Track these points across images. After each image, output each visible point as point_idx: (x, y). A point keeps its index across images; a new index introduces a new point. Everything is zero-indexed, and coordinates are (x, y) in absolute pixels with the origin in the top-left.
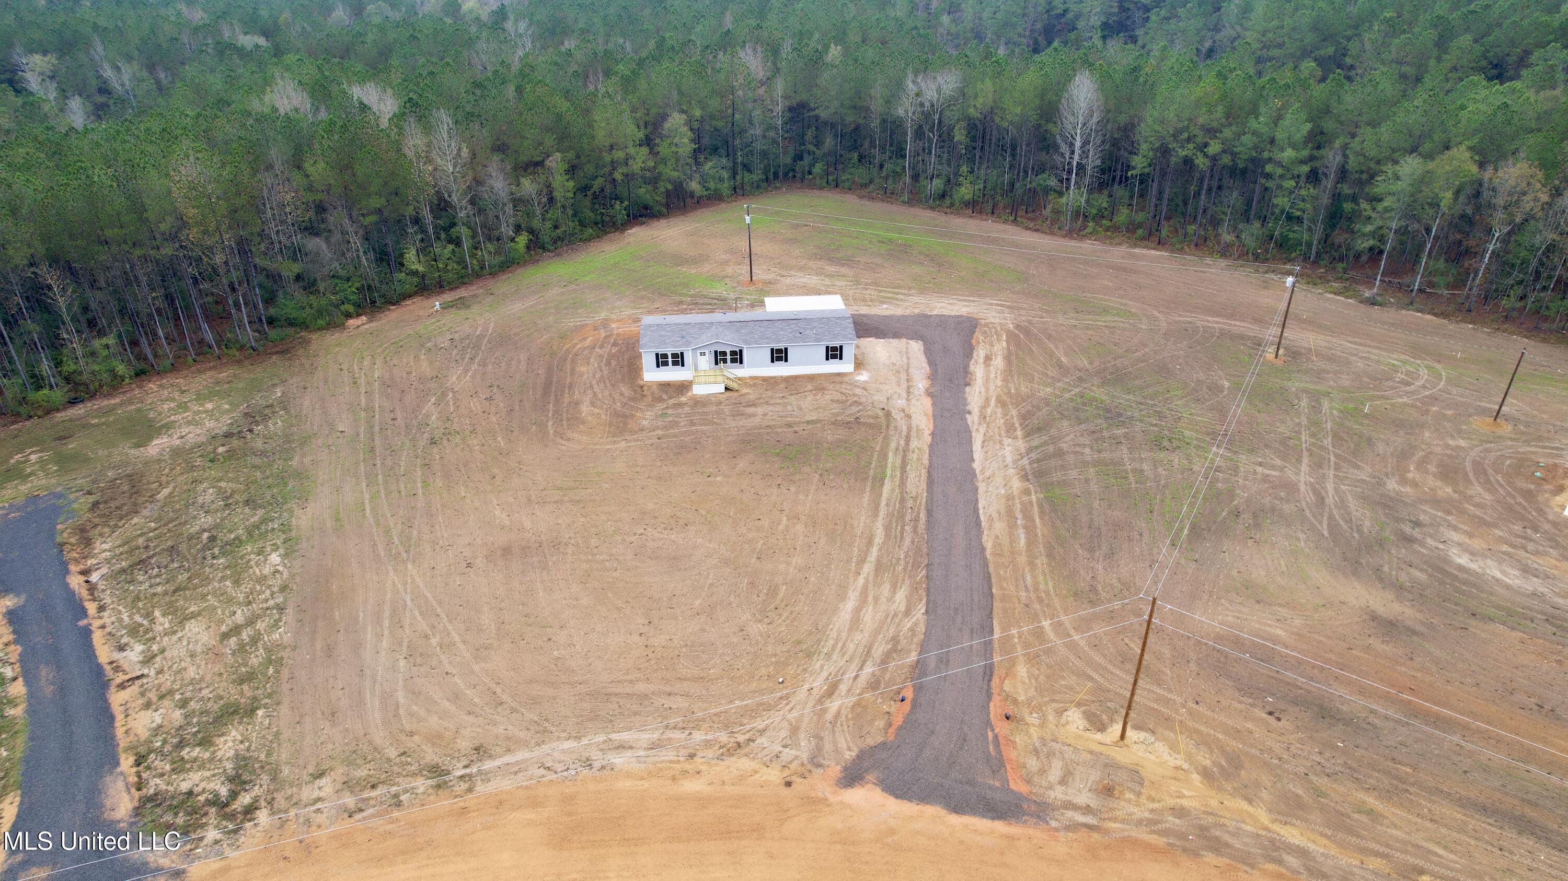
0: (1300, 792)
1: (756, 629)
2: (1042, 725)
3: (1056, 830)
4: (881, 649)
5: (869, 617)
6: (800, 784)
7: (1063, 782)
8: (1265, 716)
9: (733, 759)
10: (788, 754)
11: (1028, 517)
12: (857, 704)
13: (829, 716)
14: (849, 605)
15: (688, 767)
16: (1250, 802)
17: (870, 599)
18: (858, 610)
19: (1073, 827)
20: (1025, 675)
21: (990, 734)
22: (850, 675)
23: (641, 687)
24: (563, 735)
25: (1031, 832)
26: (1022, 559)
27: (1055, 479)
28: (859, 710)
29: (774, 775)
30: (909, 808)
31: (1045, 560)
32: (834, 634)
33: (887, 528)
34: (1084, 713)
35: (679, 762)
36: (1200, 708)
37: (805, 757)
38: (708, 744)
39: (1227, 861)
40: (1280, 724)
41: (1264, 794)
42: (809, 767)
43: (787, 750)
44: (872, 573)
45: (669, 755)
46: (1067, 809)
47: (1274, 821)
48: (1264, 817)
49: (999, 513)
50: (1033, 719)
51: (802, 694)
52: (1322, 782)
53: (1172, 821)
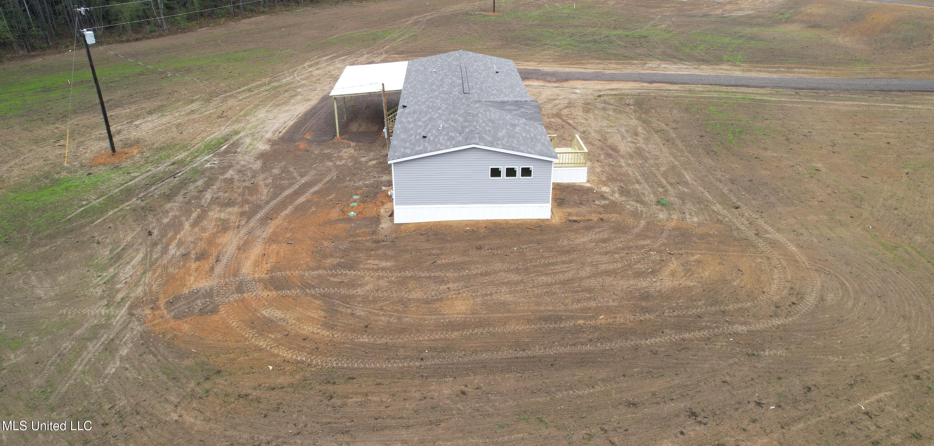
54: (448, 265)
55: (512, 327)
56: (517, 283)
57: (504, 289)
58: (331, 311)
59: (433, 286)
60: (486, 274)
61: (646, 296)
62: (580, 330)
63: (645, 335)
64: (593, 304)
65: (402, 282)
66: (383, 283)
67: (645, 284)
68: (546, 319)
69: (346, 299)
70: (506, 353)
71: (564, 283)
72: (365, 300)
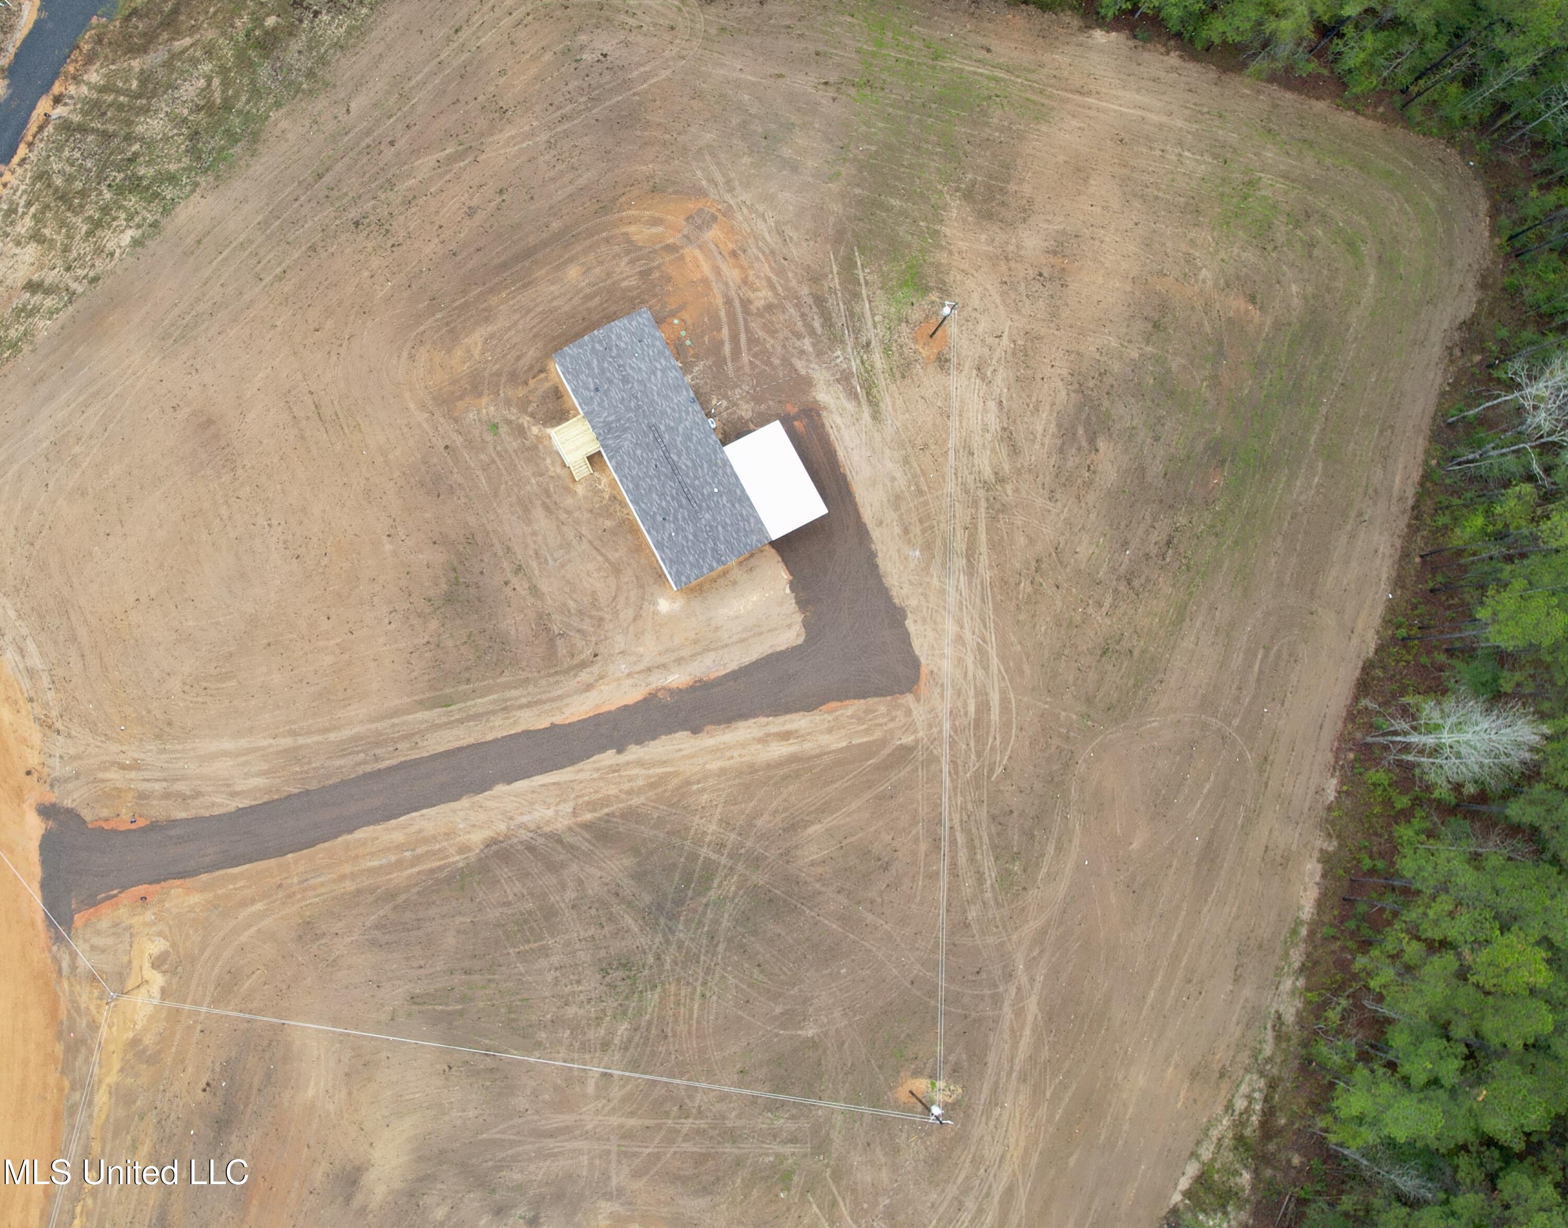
0: (139, 1103)
1: (175, 684)
2: (146, 924)
3: (50, 951)
4: (183, 788)
5: (222, 767)
6: (31, 781)
7: (93, 948)
8: (204, 1081)
9: (38, 727)
10: (56, 762)
11: (417, 860)
12: (119, 790)
13: (101, 775)
14: (227, 745)
15: (21, 702)
16: (122, 1070)
17: (243, 759)
18: (226, 754)
19: (56, 961)
20: (191, 902)
21: (115, 892)
22: (147, 775)
23: (82, 632)
24: (19, 605)
25: (43, 936)
26: (347, 869)
27: (498, 872)
28: (116, 794)
29: (33, 760)
30: (34, 855)
31: (353, 888)
32: (188, 746)
33: (355, 739)
34: (167, 952)
35: (22, 694)
36: (197, 1033)
37: (56, 774)
38: (46, 705)
39: (62, 1057)
40: (200, 1091)
41: (130, 1080)
42: (49, 781)
43: (58, 760)
44: (280, 748)
45: (26, 684)
46: (70, 954)
47: (109, 1086)
48: (112, 1078)
49: (420, 831)
50: (149, 916)
51: (115, 748)
52: (152, 1118)
53: (83, 1023)
54: (594, 297)
55: (543, 272)
56: (552, 300)
57: (557, 293)
58: (629, 242)
59: (592, 279)
60: (570, 300)
61: (486, 319)
62: (513, 284)
63: (481, 293)
64: (511, 303)
65: (609, 275)
66: (618, 270)
67: (489, 329)
68: (530, 283)
69: (628, 252)
70: (540, 256)
71: (529, 311)
72: (617, 255)
